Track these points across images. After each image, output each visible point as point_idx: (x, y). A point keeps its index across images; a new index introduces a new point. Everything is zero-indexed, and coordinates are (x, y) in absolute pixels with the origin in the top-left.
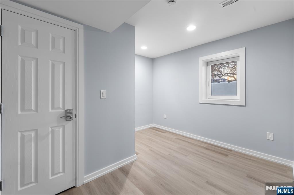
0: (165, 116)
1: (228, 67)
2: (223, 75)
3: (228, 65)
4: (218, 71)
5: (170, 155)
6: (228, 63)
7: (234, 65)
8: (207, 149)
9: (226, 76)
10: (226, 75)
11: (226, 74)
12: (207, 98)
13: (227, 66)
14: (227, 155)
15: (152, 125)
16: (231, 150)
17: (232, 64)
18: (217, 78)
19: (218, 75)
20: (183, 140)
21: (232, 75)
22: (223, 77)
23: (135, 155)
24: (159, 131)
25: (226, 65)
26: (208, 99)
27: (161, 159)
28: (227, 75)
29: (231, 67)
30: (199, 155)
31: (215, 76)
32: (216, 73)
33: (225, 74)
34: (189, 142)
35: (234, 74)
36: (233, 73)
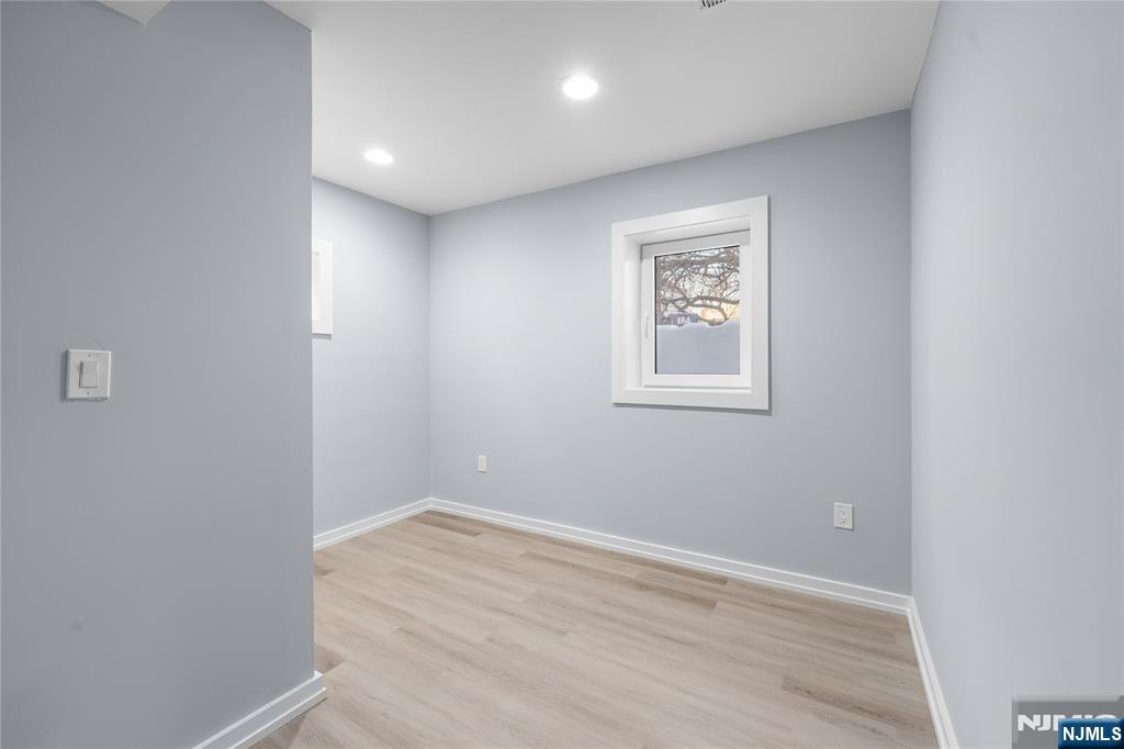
0: (482, 462)
1: (705, 274)
2: (690, 303)
3: (706, 268)
4: (675, 288)
5: (490, 640)
6: (704, 263)
7: (722, 271)
8: (643, 587)
9: (697, 306)
10: (697, 303)
11: (699, 298)
12: (640, 385)
13: (702, 270)
14: (711, 604)
15: (425, 504)
16: (723, 580)
17: (715, 265)
18: (671, 310)
19: (673, 301)
20: (550, 560)
21: (715, 303)
22: (690, 310)
23: (317, 675)
24: (452, 529)
25: (699, 269)
26: (646, 386)
27: (449, 669)
28: (699, 302)
29: (713, 276)
30: (612, 620)
31: (667, 305)
32: (668, 295)
33: (696, 299)
34: (574, 566)
35: (721, 300)
36: (719, 296)
